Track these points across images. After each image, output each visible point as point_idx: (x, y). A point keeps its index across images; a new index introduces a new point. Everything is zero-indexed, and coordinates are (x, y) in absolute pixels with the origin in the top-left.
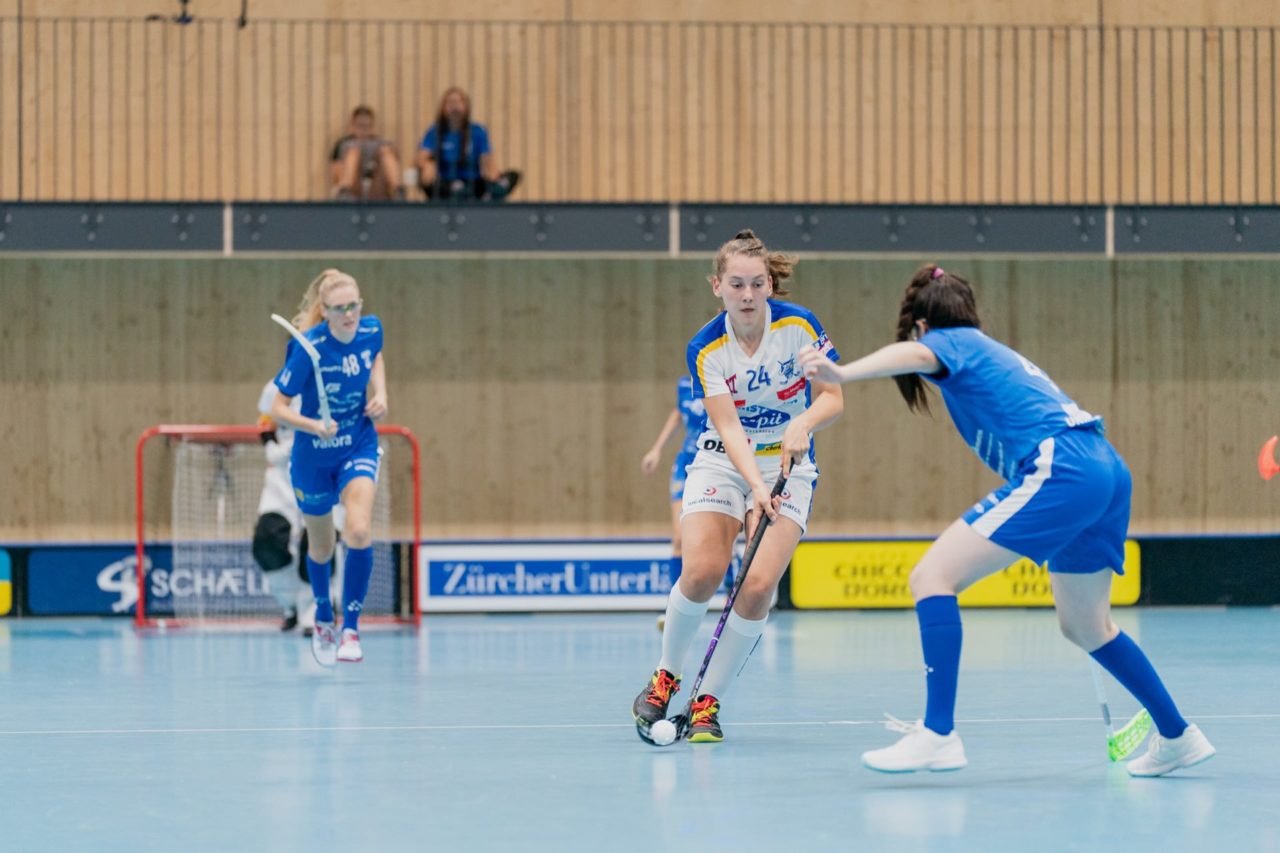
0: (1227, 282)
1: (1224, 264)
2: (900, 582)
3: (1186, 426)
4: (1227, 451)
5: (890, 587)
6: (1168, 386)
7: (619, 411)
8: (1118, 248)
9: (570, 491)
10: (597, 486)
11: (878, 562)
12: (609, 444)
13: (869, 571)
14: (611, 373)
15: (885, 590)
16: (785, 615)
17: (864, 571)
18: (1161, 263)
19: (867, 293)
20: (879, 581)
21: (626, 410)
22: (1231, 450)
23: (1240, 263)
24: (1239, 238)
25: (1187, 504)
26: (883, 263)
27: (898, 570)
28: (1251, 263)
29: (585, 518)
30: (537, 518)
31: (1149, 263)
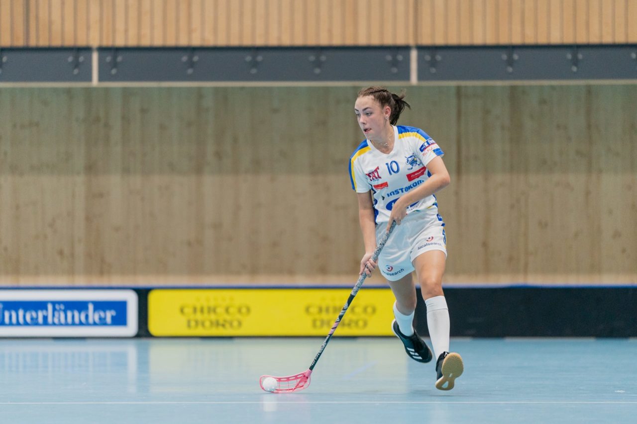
0: (543, 102)
1: (542, 88)
2: (228, 318)
3: (512, 207)
4: (543, 225)
5: (221, 322)
6: (499, 178)
7: (96, 196)
8: (420, 77)
9: (61, 253)
10: (80, 249)
11: (212, 304)
12: (88, 219)
13: (206, 310)
14: (90, 169)
15: (217, 324)
16: (144, 341)
17: (202, 311)
18: (493, 87)
19: (275, 111)
20: (213, 317)
21: (101, 195)
22: (546, 225)
23: (553, 88)
24: (510, 69)
25: (512, 264)
26: (288, 89)
27: (227, 310)
28: (561, 87)
29: (71, 272)
30: (37, 271)
31: (485, 88)
